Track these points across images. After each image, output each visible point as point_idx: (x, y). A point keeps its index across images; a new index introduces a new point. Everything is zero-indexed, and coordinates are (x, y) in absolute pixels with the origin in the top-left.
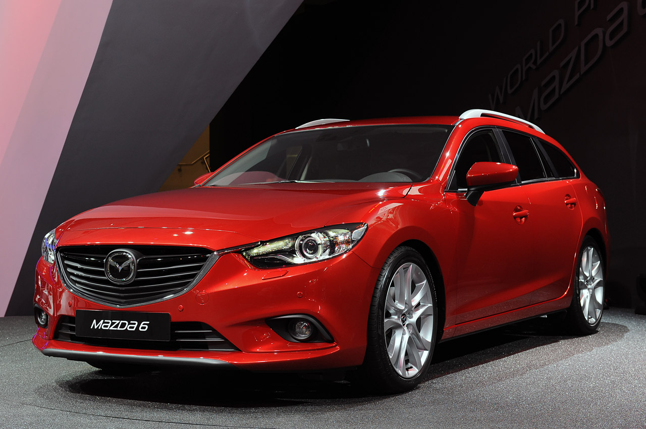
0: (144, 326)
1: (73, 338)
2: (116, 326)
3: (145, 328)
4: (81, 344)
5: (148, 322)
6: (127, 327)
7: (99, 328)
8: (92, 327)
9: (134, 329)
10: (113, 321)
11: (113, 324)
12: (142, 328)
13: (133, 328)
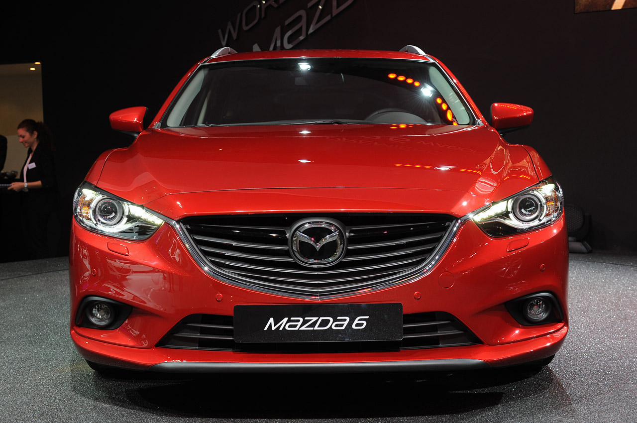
0: (360, 323)
1: (203, 343)
2: (313, 325)
3: (361, 325)
4: (229, 352)
5: (368, 317)
6: (332, 325)
7: (281, 329)
8: (266, 329)
9: (343, 328)
10: (306, 318)
11: (305, 322)
12: (357, 325)
13: (342, 325)
